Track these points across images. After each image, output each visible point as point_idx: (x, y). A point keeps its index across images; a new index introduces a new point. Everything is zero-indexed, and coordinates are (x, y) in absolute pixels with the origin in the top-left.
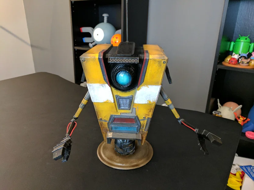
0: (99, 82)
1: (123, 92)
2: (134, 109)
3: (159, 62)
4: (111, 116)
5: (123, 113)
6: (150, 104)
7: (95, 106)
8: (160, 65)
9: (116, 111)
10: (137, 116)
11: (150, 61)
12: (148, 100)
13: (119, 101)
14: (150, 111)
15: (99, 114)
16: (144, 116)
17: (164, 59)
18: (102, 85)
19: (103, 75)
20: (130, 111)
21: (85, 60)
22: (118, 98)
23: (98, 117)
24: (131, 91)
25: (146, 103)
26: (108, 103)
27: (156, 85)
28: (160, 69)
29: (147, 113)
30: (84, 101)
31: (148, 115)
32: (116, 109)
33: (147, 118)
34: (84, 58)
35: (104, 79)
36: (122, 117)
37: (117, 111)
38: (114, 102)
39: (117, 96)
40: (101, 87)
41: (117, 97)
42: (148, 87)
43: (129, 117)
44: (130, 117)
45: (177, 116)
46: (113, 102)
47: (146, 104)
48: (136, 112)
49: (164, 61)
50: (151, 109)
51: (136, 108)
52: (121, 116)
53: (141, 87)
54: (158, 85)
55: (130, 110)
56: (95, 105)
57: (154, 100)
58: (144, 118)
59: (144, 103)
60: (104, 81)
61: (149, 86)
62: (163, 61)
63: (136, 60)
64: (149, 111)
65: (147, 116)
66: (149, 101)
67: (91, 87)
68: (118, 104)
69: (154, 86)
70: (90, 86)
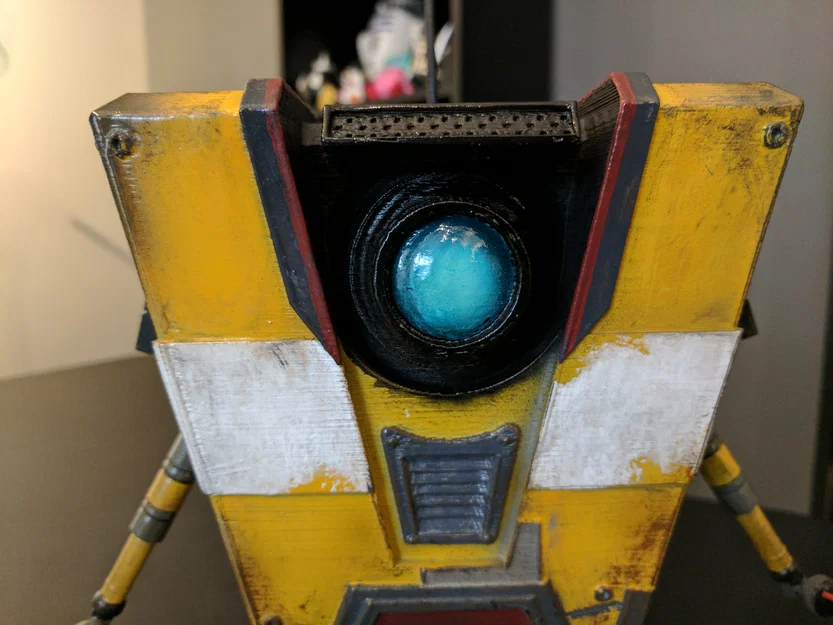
0: (252, 328)
1: (444, 406)
2: (525, 536)
3: (738, 132)
4: (354, 598)
5: (440, 571)
6: (650, 488)
7: (228, 528)
8: (745, 163)
9: (385, 554)
10: (550, 584)
11: (662, 125)
12: (635, 455)
13: (408, 476)
14: (647, 544)
15: (257, 584)
16: (598, 588)
17: (775, 111)
18: (275, 351)
19: (285, 265)
20: (497, 553)
21: (130, 142)
22: (399, 454)
23: (255, 610)
24: (506, 393)
25: (625, 478)
26: (328, 494)
27: (701, 332)
28: (741, 192)
29: (624, 562)
30: (159, 487)
31: (628, 573)
32: (391, 544)
33: (619, 597)
34: (125, 124)
35: (295, 300)
36: (433, 600)
37: (396, 558)
38: (374, 488)
39: (396, 438)
40: (271, 368)
41: (396, 444)
42: (645, 351)
43: (488, 599)
44: (498, 599)
45: (780, 557)
46: (362, 485)
47: (621, 487)
48: (540, 559)
49: (777, 120)
50: (656, 526)
51: (540, 526)
52: (429, 593)
53: (584, 353)
54: (716, 330)
55: (491, 541)
56: (228, 515)
57: (680, 456)
58: (598, 596)
59: (608, 478)
60: (291, 312)
61: (648, 341)
62: (766, 124)
63: (557, 120)
64: (640, 540)
65: (621, 579)
66: (645, 462)
67: (189, 374)
68: (399, 504)
69: (687, 337)
70: (182, 360)
